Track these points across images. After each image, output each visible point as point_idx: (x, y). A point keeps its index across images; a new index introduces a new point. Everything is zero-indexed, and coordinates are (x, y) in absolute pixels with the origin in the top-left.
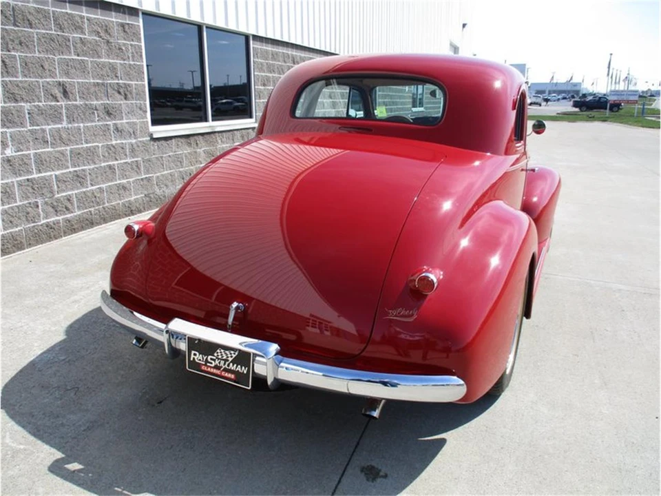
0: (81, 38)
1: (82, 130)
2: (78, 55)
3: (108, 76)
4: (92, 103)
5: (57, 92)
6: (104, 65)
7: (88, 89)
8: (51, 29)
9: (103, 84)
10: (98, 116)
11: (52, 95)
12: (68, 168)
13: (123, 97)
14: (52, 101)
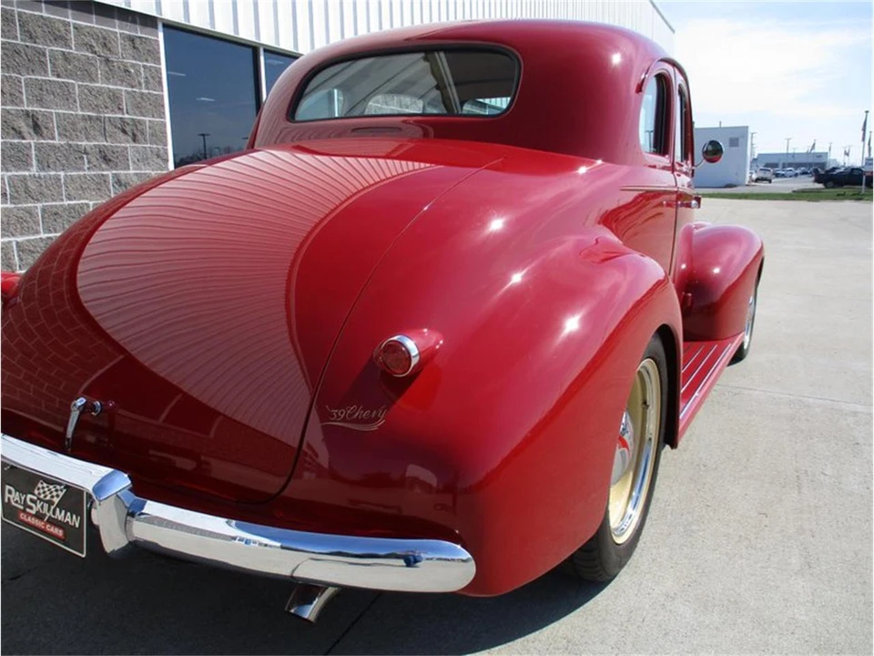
0: (64, 53)
1: (62, 181)
2: (58, 76)
3: (106, 108)
4: (79, 143)
5: (23, 126)
6: (100, 92)
7: (73, 124)
8: (16, 38)
9: (98, 119)
10: (89, 162)
11: (13, 129)
12: (38, 232)
13: (130, 139)
14: (14, 138)
